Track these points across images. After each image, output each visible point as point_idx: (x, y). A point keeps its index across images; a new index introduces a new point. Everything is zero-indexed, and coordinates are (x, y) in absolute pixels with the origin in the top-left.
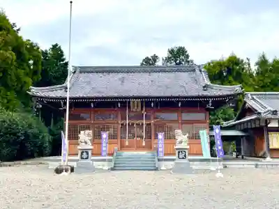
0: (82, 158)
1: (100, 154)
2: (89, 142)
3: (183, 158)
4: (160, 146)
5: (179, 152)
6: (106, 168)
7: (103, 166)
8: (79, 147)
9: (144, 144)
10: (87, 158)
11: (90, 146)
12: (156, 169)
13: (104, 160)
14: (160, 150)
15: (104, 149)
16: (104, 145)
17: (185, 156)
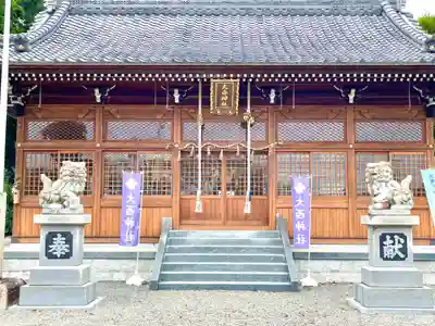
0: (50, 256)
1: (116, 238)
2: (75, 201)
3: (397, 258)
4: (300, 214)
5: (383, 238)
6: (136, 280)
7: (129, 272)
8: (39, 219)
9: (247, 210)
10: (67, 256)
11: (77, 215)
12: (294, 288)
13: (131, 256)
14: (299, 226)
15: (130, 223)
16: (130, 211)
17: (404, 250)
